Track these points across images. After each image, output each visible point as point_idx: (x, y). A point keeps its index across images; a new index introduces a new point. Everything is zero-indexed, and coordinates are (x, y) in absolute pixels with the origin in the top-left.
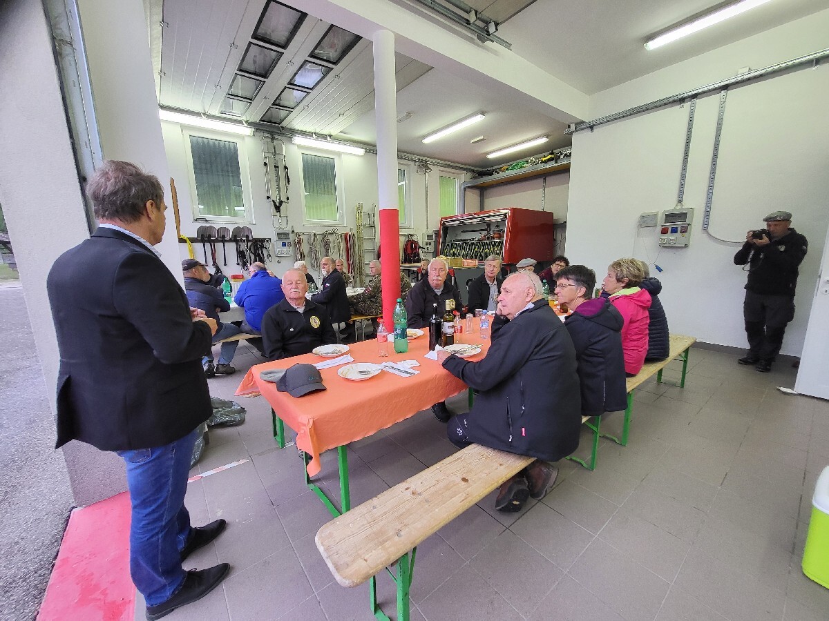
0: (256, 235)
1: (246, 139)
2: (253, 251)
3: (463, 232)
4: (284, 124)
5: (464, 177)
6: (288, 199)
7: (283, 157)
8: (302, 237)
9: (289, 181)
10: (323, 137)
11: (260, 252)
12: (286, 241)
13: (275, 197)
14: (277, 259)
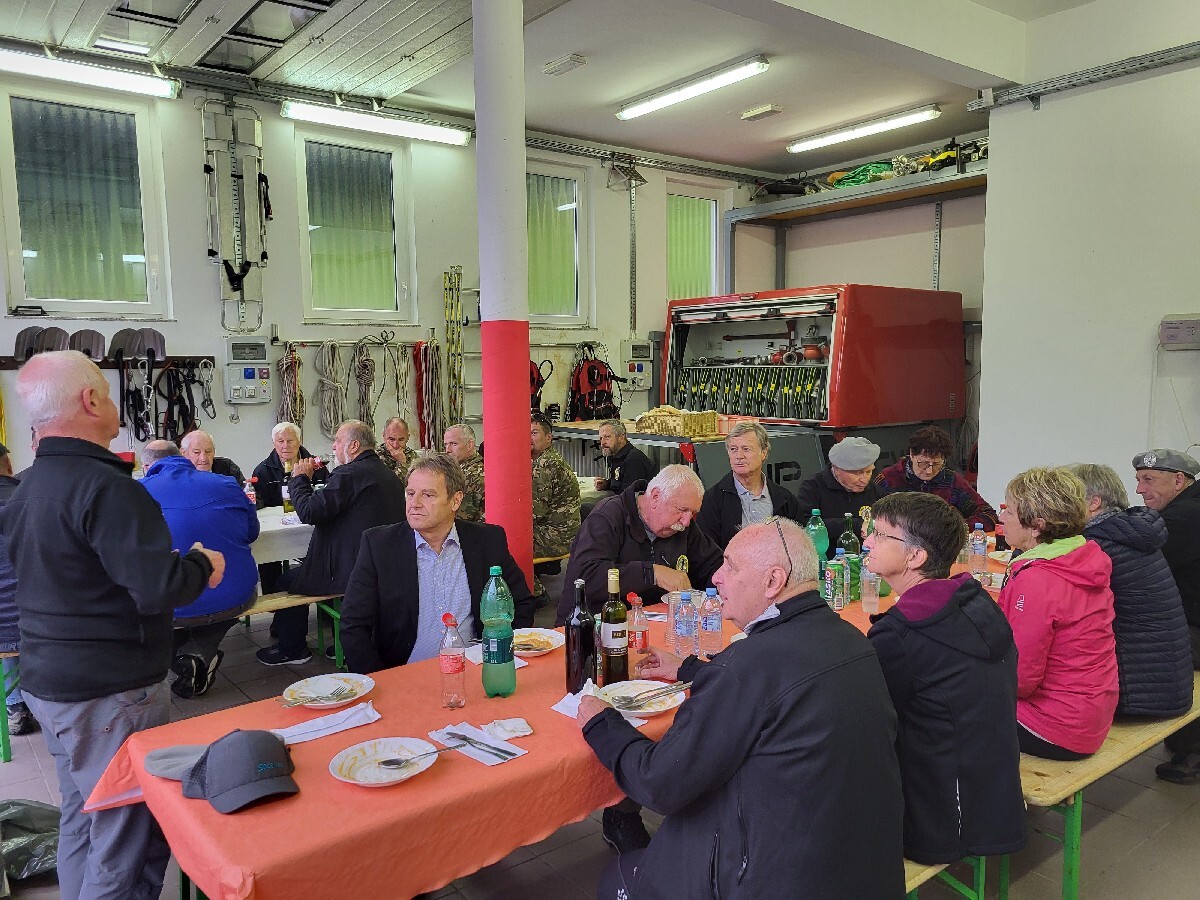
0: (175, 348)
1: (161, 107)
2: (165, 391)
3: (728, 338)
4: (261, 72)
5: (734, 197)
6: (264, 256)
7: (255, 153)
8: (300, 353)
9: (268, 212)
10: (364, 103)
11: (185, 395)
12: (256, 365)
13: (229, 252)
14: (231, 410)
